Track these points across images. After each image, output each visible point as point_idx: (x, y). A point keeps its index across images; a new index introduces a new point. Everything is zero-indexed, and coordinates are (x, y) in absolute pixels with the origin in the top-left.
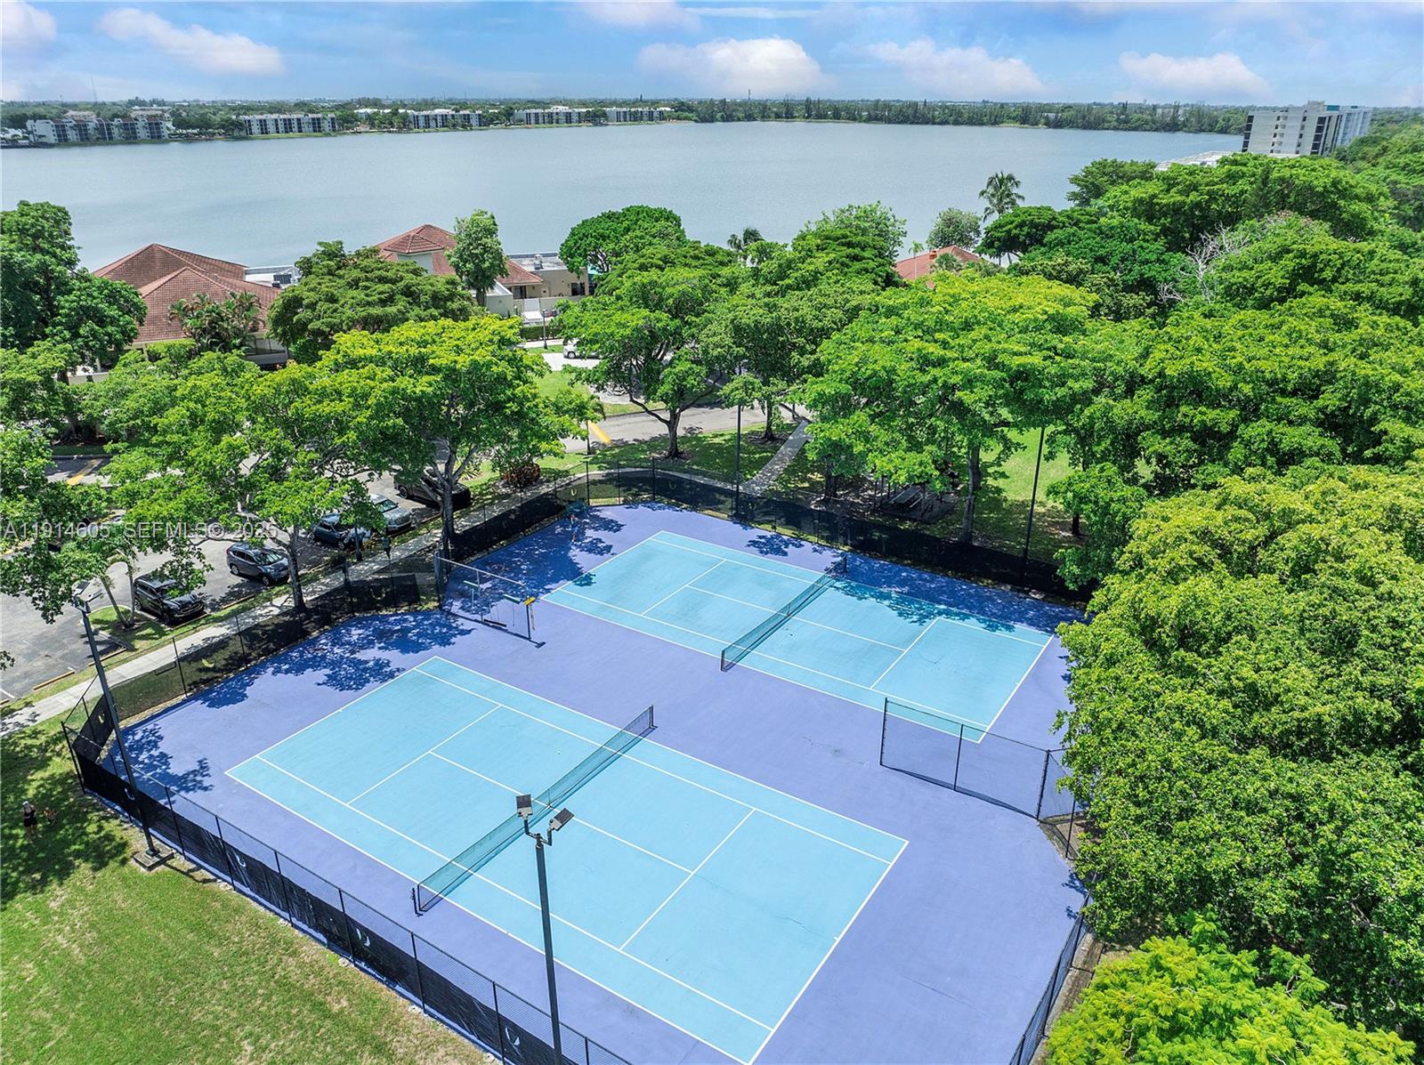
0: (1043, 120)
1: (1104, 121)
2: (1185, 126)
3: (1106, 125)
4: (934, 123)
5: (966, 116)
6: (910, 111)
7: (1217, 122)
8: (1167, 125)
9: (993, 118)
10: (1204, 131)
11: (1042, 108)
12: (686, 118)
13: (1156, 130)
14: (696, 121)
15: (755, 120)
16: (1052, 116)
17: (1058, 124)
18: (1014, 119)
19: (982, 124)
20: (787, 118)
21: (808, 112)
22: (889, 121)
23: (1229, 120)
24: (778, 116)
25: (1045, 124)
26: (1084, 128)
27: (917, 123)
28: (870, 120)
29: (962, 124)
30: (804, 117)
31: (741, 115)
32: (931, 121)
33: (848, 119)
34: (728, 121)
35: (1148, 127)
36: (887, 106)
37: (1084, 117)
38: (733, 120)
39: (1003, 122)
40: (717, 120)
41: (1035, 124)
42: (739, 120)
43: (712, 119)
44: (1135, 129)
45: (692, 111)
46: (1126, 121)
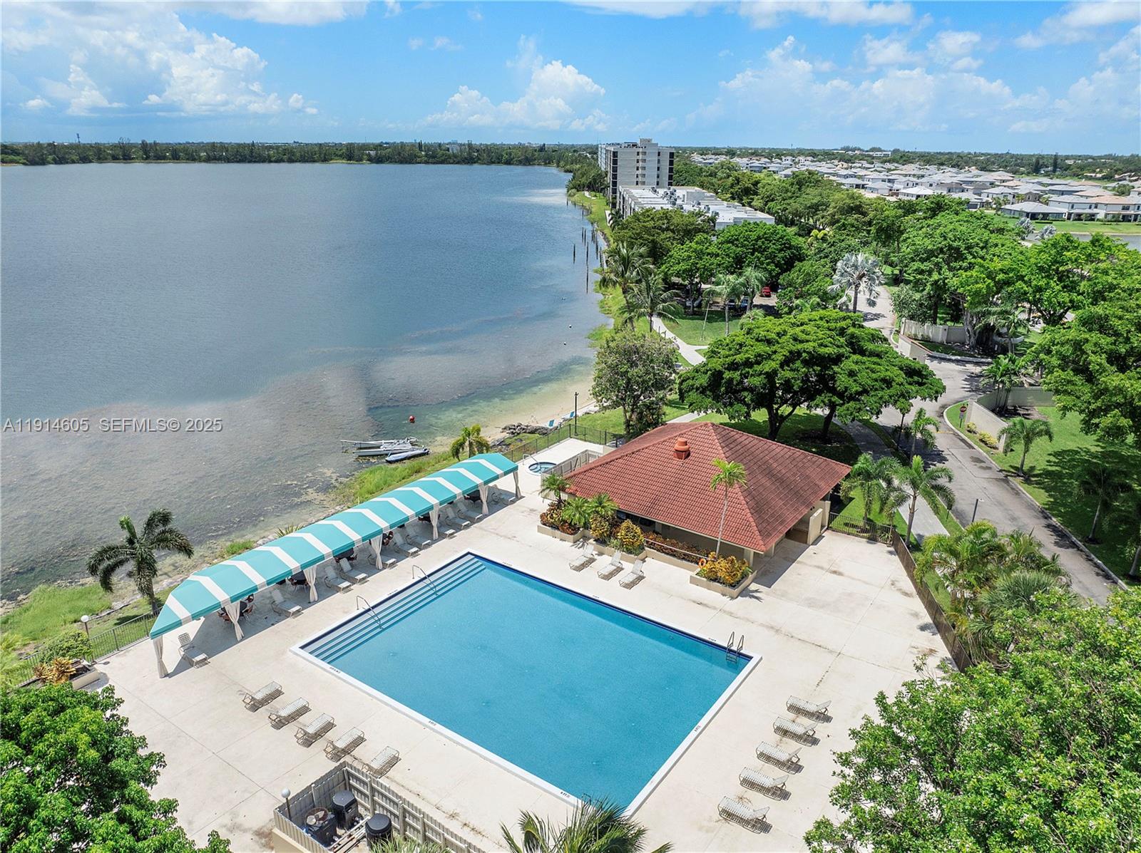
0: (365, 157)
1: (416, 156)
2: (479, 159)
3: (418, 160)
4: (270, 162)
5: (298, 154)
6: (247, 152)
7: (502, 156)
8: (466, 158)
9: (322, 156)
10: (493, 163)
11: (364, 147)
12: (12, 162)
13: (458, 163)
14: (24, 164)
15: (90, 162)
16: (372, 153)
17: (379, 160)
18: (340, 156)
19: (314, 161)
20: (125, 159)
21: (146, 154)
22: (228, 160)
23: (511, 154)
24: (115, 158)
25: (368, 160)
26: (401, 162)
27: (255, 162)
28: (209, 160)
29: (296, 161)
30: (143, 158)
31: (75, 158)
32: (268, 160)
33: (188, 159)
34: (61, 163)
35: (452, 161)
36: (223, 147)
37: (399, 154)
38: (67, 163)
39: (331, 159)
40: (50, 163)
41: (360, 160)
42: (73, 162)
43: (42, 162)
44: (442, 162)
45: (18, 154)
46: (434, 157)
